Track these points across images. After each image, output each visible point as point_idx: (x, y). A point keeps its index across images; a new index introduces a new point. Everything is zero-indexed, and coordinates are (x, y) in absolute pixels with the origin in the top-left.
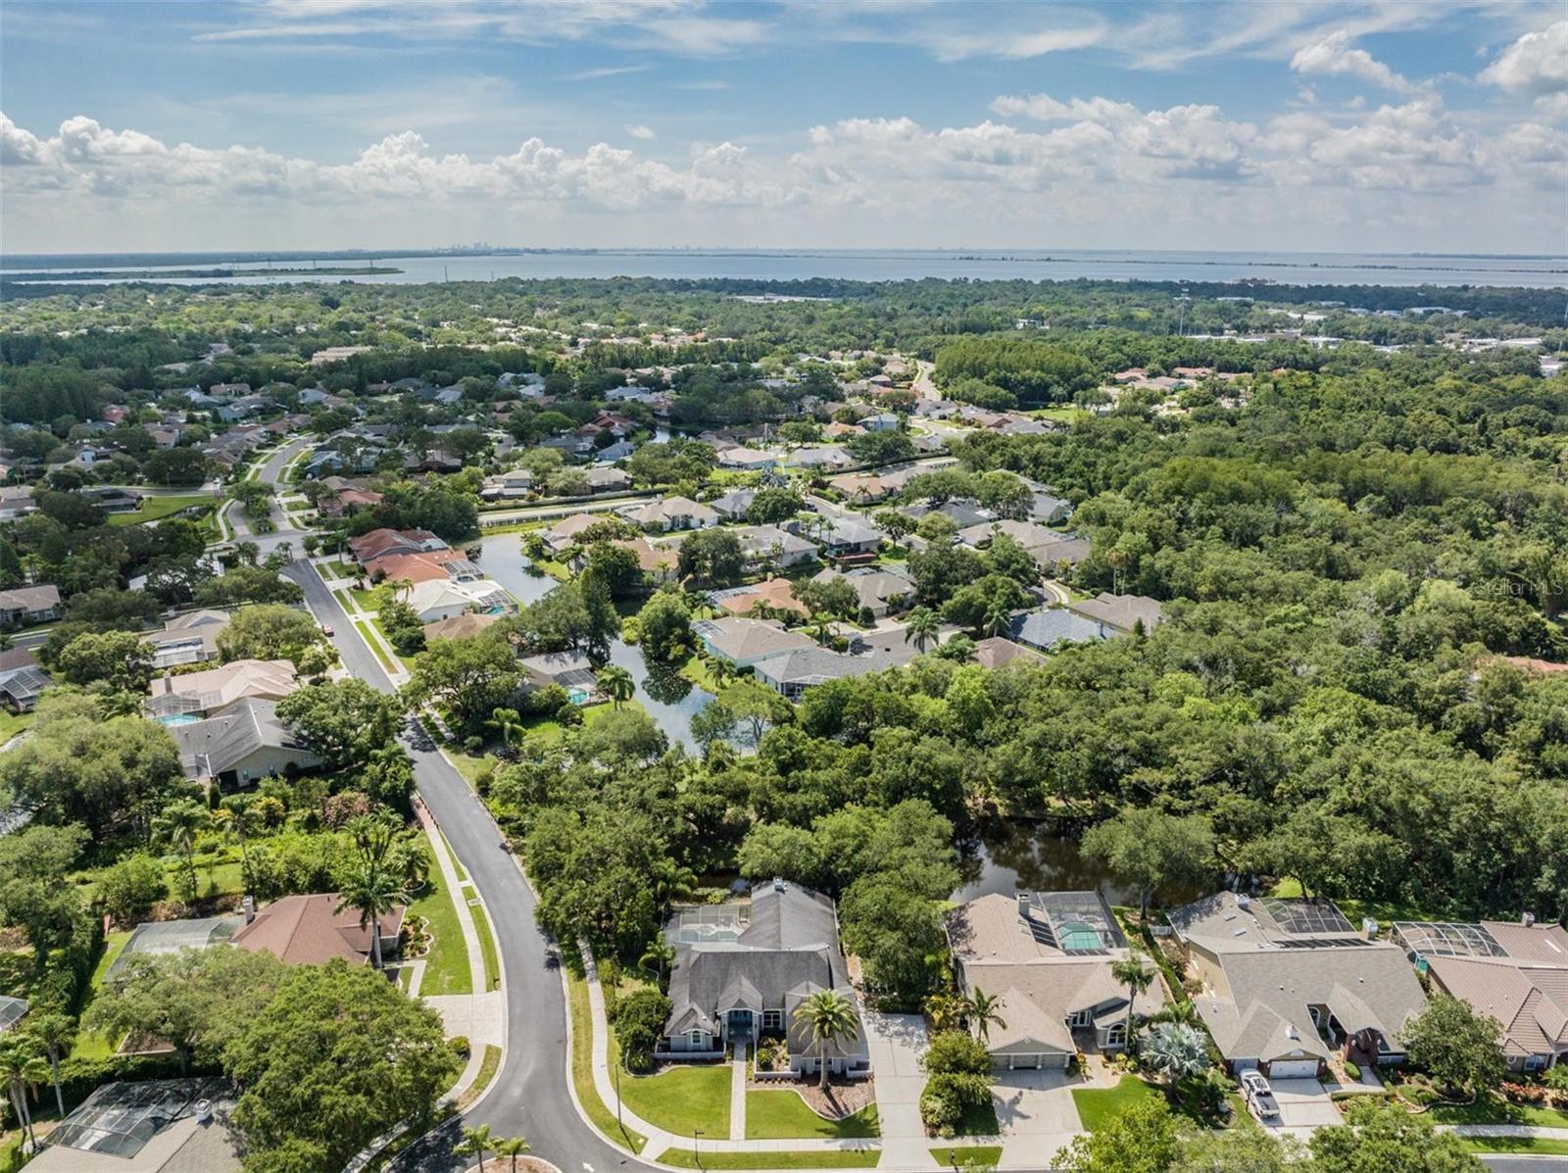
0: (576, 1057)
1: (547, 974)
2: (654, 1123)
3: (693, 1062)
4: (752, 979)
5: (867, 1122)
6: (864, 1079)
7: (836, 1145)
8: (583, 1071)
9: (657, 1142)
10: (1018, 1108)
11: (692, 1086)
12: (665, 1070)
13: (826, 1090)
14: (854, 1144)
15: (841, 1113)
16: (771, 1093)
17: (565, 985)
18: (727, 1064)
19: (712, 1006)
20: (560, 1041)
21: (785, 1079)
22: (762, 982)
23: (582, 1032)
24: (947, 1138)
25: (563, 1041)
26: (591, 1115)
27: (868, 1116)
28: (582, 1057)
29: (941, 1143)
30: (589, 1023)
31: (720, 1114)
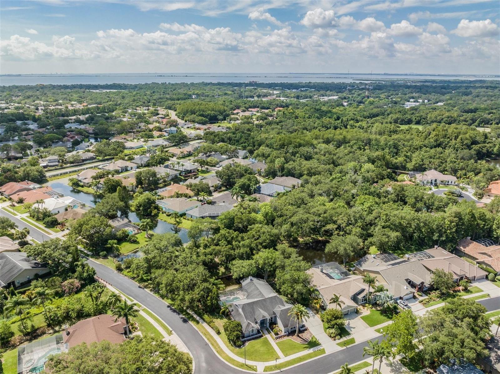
0: (215, 348)
1: (185, 325)
2: (255, 360)
3: (253, 339)
4: (262, 309)
5: (315, 342)
6: (306, 330)
7: (311, 351)
8: (221, 352)
9: (260, 366)
10: (351, 326)
11: (259, 346)
12: (247, 344)
13: (298, 336)
14: (316, 349)
15: (306, 341)
16: (283, 341)
17: (195, 327)
18: (264, 337)
19: (254, 320)
20: (206, 345)
21: (284, 336)
22: (265, 309)
23: (211, 339)
24: (339, 339)
25: (207, 344)
26: (233, 364)
27: (314, 340)
28: (217, 347)
29: (338, 341)
30: (212, 337)
31: (273, 352)
